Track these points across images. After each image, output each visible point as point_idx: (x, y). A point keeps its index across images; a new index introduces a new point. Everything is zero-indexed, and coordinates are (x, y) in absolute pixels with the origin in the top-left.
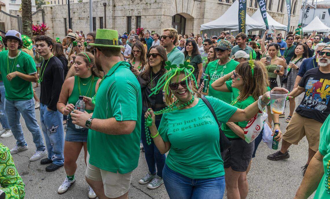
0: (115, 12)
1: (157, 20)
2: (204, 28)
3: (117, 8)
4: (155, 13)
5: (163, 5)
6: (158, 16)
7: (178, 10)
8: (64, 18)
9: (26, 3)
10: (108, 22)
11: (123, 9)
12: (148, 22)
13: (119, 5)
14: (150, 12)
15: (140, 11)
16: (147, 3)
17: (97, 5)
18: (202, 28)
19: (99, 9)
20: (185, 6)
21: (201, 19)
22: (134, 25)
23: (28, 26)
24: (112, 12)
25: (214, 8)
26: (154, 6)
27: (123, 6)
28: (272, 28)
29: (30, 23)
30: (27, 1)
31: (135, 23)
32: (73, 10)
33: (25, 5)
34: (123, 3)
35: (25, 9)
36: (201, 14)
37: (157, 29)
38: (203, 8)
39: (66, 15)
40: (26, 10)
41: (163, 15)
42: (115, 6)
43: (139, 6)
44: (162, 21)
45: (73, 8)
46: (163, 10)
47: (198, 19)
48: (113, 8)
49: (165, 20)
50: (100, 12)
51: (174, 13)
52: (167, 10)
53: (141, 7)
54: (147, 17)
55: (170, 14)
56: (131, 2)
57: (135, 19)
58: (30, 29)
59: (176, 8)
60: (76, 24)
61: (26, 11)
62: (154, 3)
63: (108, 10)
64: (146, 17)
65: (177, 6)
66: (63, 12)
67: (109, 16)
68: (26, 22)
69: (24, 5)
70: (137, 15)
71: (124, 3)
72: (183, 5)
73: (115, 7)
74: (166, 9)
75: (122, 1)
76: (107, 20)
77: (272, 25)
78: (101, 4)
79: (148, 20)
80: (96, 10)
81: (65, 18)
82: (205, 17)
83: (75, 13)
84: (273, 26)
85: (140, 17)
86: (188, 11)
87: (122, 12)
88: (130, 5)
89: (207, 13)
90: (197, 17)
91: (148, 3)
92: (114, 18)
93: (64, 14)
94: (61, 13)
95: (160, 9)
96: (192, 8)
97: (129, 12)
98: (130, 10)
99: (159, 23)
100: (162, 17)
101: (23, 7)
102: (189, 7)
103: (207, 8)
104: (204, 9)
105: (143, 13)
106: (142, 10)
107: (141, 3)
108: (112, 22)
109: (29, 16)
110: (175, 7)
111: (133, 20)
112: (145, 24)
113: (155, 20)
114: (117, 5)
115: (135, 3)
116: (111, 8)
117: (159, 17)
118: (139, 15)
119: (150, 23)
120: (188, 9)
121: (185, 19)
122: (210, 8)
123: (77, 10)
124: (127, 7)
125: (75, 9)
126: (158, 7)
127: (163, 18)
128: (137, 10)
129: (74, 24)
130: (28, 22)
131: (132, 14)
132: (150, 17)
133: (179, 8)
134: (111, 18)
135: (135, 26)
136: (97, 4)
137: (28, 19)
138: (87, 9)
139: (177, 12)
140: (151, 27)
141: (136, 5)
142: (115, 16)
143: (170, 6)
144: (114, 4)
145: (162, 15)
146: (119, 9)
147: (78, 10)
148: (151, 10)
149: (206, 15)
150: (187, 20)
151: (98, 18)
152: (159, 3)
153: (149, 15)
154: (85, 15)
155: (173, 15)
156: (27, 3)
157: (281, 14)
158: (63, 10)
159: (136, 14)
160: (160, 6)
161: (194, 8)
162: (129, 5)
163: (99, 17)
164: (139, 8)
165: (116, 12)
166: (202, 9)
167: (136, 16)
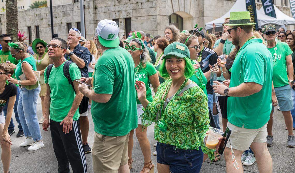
0: (96, 15)
1: (152, 21)
2: (210, 27)
3: (99, 9)
4: (149, 13)
5: (158, 3)
6: (152, 16)
7: (174, 8)
8: (27, 27)
9: (12, 8)
10: (89, 27)
11: (107, 11)
12: (140, 24)
13: (101, 6)
14: (142, 13)
15: (130, 12)
16: (137, 3)
17: (72, 9)
18: (208, 27)
19: (75, 12)
20: (182, 4)
21: (201, 18)
22: (122, 29)
23: (14, 35)
24: (93, 15)
25: (214, 5)
26: (146, 5)
27: (107, 7)
28: (285, 23)
29: (16, 31)
30: (13, 7)
31: (124, 26)
32: (40, 16)
33: (11, 11)
34: (106, 3)
35: (10, 15)
36: (200, 12)
37: (153, 32)
38: (201, 4)
39: (30, 23)
40: (12, 16)
41: (159, 15)
42: (97, 8)
43: (127, 7)
44: (158, 21)
45: (40, 14)
46: (158, 9)
47: (197, 18)
48: (94, 11)
49: (161, 20)
50: (77, 16)
51: (170, 13)
52: (163, 9)
53: (130, 7)
54: (139, 18)
55: (166, 13)
56: (118, 2)
57: (123, 22)
58: (16, 38)
59: (172, 7)
60: (45, 33)
61: (12, 18)
62: (146, 2)
63: (88, 12)
64: (137, 19)
65: (173, 4)
66: (25, 19)
67: (89, 20)
68: (11, 30)
69: (9, 11)
70: (126, 17)
71: (108, 4)
72: (179, 2)
73: (97, 10)
74: (161, 8)
75: (105, 1)
76: (86, 25)
77: (283, 19)
78: (78, 7)
79: (141, 22)
80: (71, 14)
81: (29, 26)
82: (205, 15)
83: (43, 19)
84: (285, 20)
85: (129, 19)
86: (185, 9)
87: (106, 14)
88: (116, 6)
89: (207, 10)
90: (195, 15)
91: (139, 2)
92: (96, 22)
93: (28, 22)
94: (23, 20)
95: (154, 8)
96: (190, 5)
97: (116, 13)
98: (116, 12)
99: (155, 24)
100: (158, 17)
101: (9, 13)
102: (186, 5)
103: (207, 5)
104: (203, 6)
105: (132, 15)
106: (131, 11)
107: (130, 2)
108: (93, 27)
109: (15, 23)
110: (171, 5)
111: (121, 23)
112: (137, 27)
113: (149, 21)
114: (99, 7)
115: (122, 3)
116: (91, 10)
117: (154, 18)
118: (128, 17)
119: (143, 24)
120: (185, 6)
121: (182, 19)
122: (209, 5)
123: (45, 16)
124: (112, 9)
125: (44, 15)
126: (151, 6)
127: (159, 19)
128: (126, 11)
129: (41, 33)
130: (14, 30)
131: (119, 16)
132: (142, 18)
133: (175, 7)
134: (92, 22)
135: (124, 30)
136: (73, 7)
137: (14, 26)
138: (60, 13)
139: (173, 11)
140: (145, 29)
141: (124, 6)
142: (97, 20)
143: (166, 4)
144: (95, 5)
145: (157, 15)
146: (102, 11)
147: (47, 15)
148: (144, 10)
149: (206, 13)
150: (184, 19)
151: (75, 24)
152: (152, 2)
153: (141, 16)
154: (57, 21)
155: (169, 14)
156: (14, 8)
157: (286, 8)
158: (26, 17)
159: (124, 16)
160: (154, 4)
161: (192, 5)
162: (114, 6)
163: (76, 22)
164: (128, 8)
165: (98, 15)
166: (200, 6)
167: (124, 18)
